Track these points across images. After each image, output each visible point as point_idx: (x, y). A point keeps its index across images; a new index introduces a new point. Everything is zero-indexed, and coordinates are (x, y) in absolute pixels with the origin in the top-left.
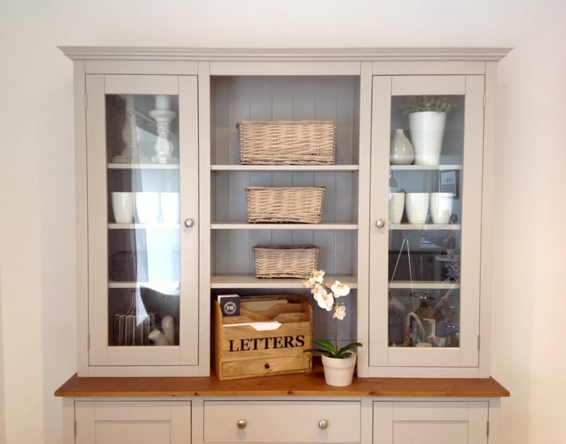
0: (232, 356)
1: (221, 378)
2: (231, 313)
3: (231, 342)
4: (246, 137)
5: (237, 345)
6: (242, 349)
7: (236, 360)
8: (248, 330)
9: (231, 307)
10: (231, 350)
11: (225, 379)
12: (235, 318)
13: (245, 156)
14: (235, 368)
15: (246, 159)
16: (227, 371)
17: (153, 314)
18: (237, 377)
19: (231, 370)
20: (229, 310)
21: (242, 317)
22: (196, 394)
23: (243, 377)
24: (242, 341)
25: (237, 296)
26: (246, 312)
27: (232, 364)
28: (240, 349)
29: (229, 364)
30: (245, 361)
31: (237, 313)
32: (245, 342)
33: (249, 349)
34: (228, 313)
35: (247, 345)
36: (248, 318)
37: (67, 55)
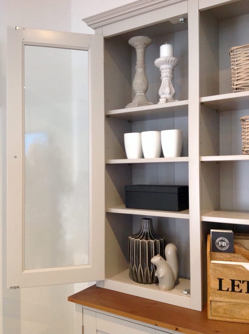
0: (221, 296)
1: (210, 317)
2: (224, 249)
3: (220, 280)
4: (237, 63)
5: (227, 285)
6: (233, 290)
7: (226, 300)
8: (239, 270)
9: (224, 243)
10: (220, 289)
11: (214, 318)
12: (228, 255)
13: (236, 83)
14: (225, 310)
15: (238, 86)
16: (216, 310)
17: (157, 240)
18: (227, 320)
19: (221, 310)
20: (221, 246)
21: (236, 255)
22: (177, 329)
23: (235, 320)
24: (233, 282)
25: (231, 231)
26: (243, 250)
27: (221, 304)
28: (230, 289)
29: (219, 304)
30: (236, 304)
31: (231, 250)
32: (236, 283)
33: (241, 291)
34: (220, 249)
35: (238, 286)
36: (242, 257)
37: (89, 26)
